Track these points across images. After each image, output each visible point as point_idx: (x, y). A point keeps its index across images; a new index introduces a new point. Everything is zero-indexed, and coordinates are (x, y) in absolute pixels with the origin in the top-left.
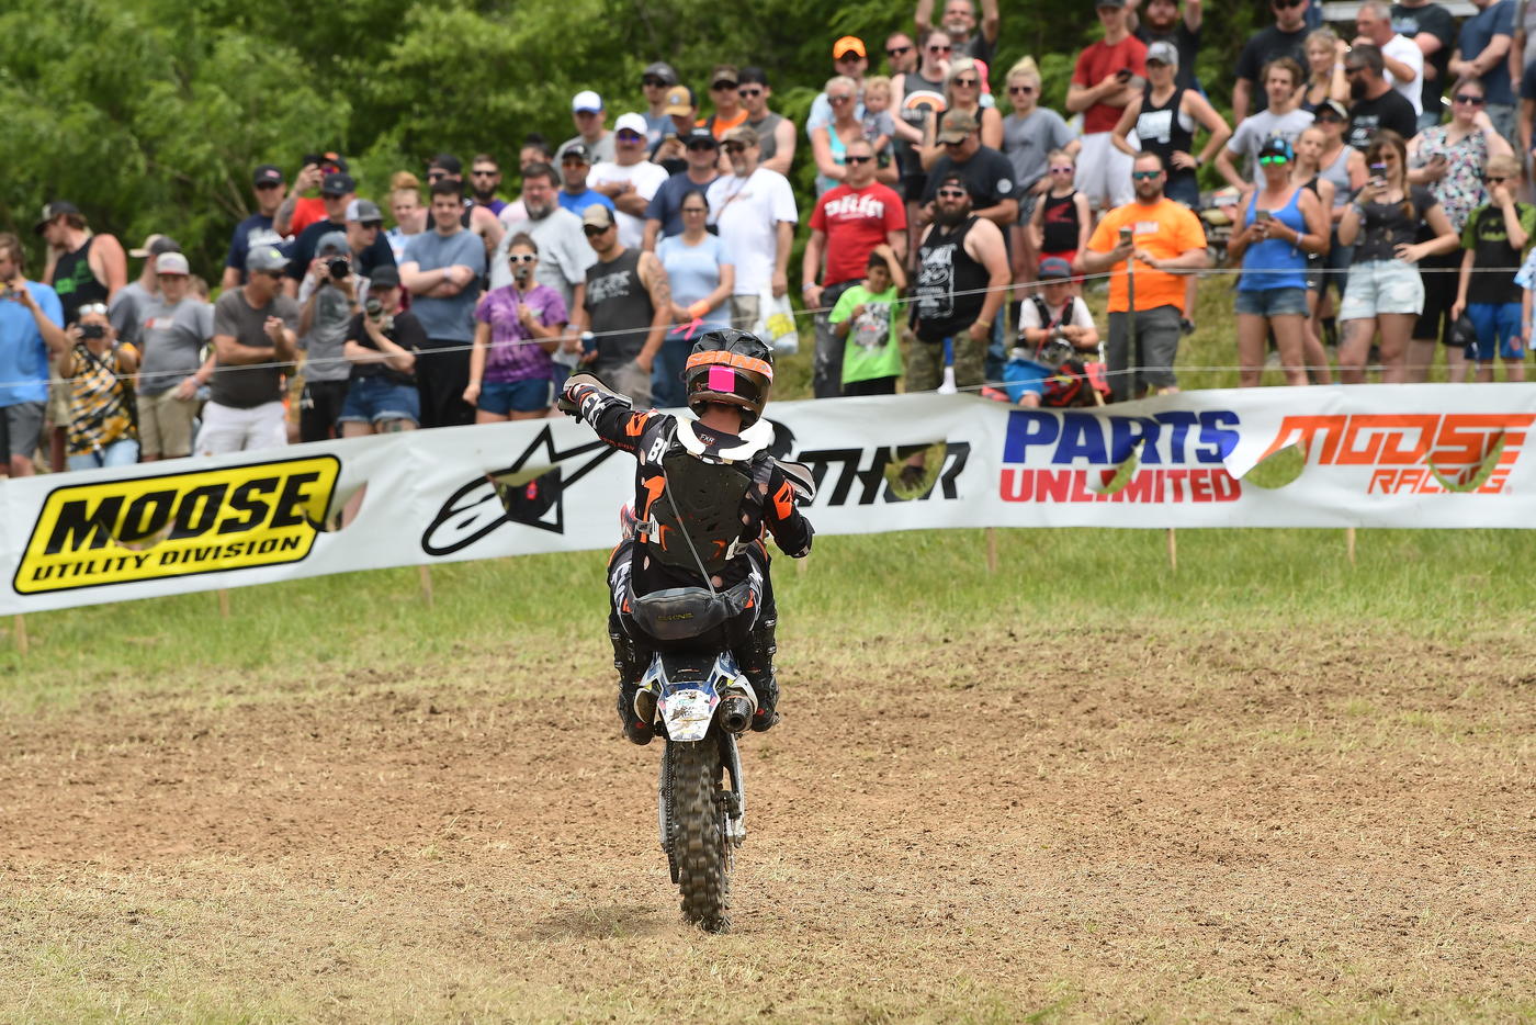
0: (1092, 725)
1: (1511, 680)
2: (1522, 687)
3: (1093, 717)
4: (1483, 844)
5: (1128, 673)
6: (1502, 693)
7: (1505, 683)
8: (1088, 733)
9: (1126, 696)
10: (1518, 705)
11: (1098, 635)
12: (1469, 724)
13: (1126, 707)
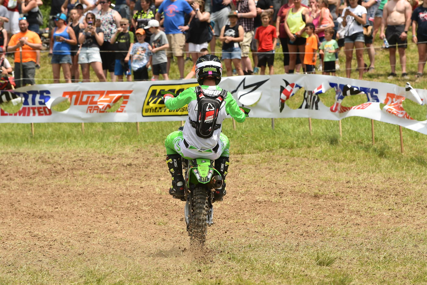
0: (8, 180)
1: (125, 165)
2: (128, 167)
3: (8, 177)
4: (114, 211)
5: (18, 164)
6: (123, 168)
7: (124, 166)
8: (6, 182)
9: (17, 172)
10: (127, 172)
11: (10, 154)
12: (113, 177)
13: (17, 175)
